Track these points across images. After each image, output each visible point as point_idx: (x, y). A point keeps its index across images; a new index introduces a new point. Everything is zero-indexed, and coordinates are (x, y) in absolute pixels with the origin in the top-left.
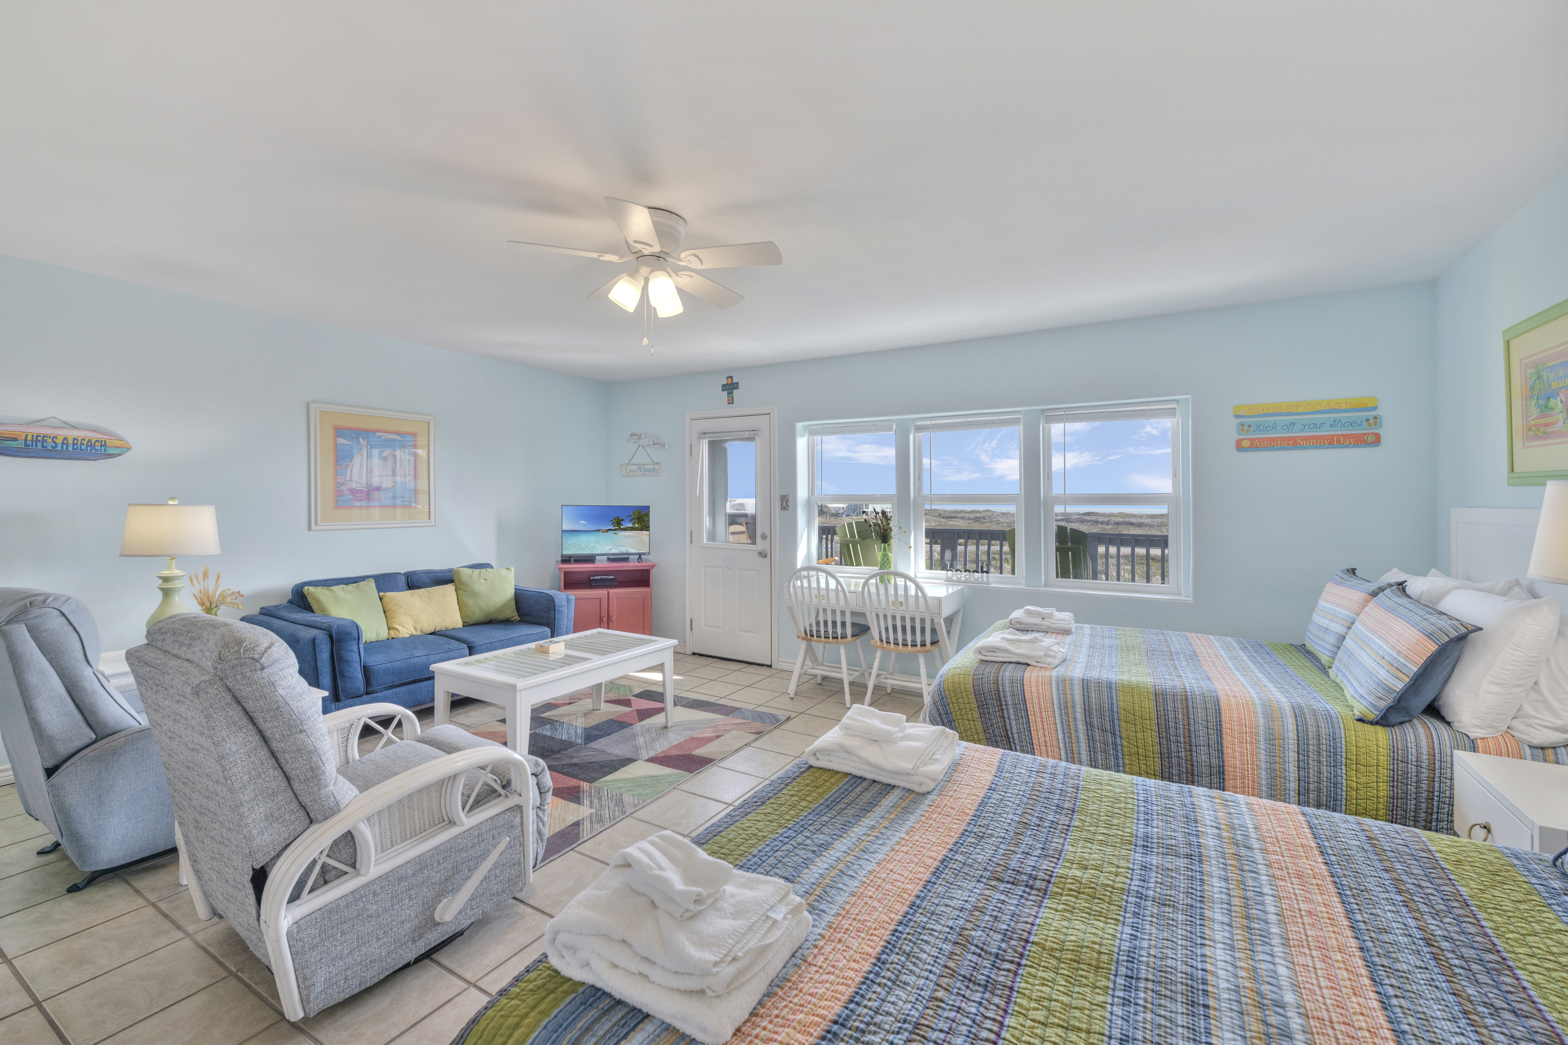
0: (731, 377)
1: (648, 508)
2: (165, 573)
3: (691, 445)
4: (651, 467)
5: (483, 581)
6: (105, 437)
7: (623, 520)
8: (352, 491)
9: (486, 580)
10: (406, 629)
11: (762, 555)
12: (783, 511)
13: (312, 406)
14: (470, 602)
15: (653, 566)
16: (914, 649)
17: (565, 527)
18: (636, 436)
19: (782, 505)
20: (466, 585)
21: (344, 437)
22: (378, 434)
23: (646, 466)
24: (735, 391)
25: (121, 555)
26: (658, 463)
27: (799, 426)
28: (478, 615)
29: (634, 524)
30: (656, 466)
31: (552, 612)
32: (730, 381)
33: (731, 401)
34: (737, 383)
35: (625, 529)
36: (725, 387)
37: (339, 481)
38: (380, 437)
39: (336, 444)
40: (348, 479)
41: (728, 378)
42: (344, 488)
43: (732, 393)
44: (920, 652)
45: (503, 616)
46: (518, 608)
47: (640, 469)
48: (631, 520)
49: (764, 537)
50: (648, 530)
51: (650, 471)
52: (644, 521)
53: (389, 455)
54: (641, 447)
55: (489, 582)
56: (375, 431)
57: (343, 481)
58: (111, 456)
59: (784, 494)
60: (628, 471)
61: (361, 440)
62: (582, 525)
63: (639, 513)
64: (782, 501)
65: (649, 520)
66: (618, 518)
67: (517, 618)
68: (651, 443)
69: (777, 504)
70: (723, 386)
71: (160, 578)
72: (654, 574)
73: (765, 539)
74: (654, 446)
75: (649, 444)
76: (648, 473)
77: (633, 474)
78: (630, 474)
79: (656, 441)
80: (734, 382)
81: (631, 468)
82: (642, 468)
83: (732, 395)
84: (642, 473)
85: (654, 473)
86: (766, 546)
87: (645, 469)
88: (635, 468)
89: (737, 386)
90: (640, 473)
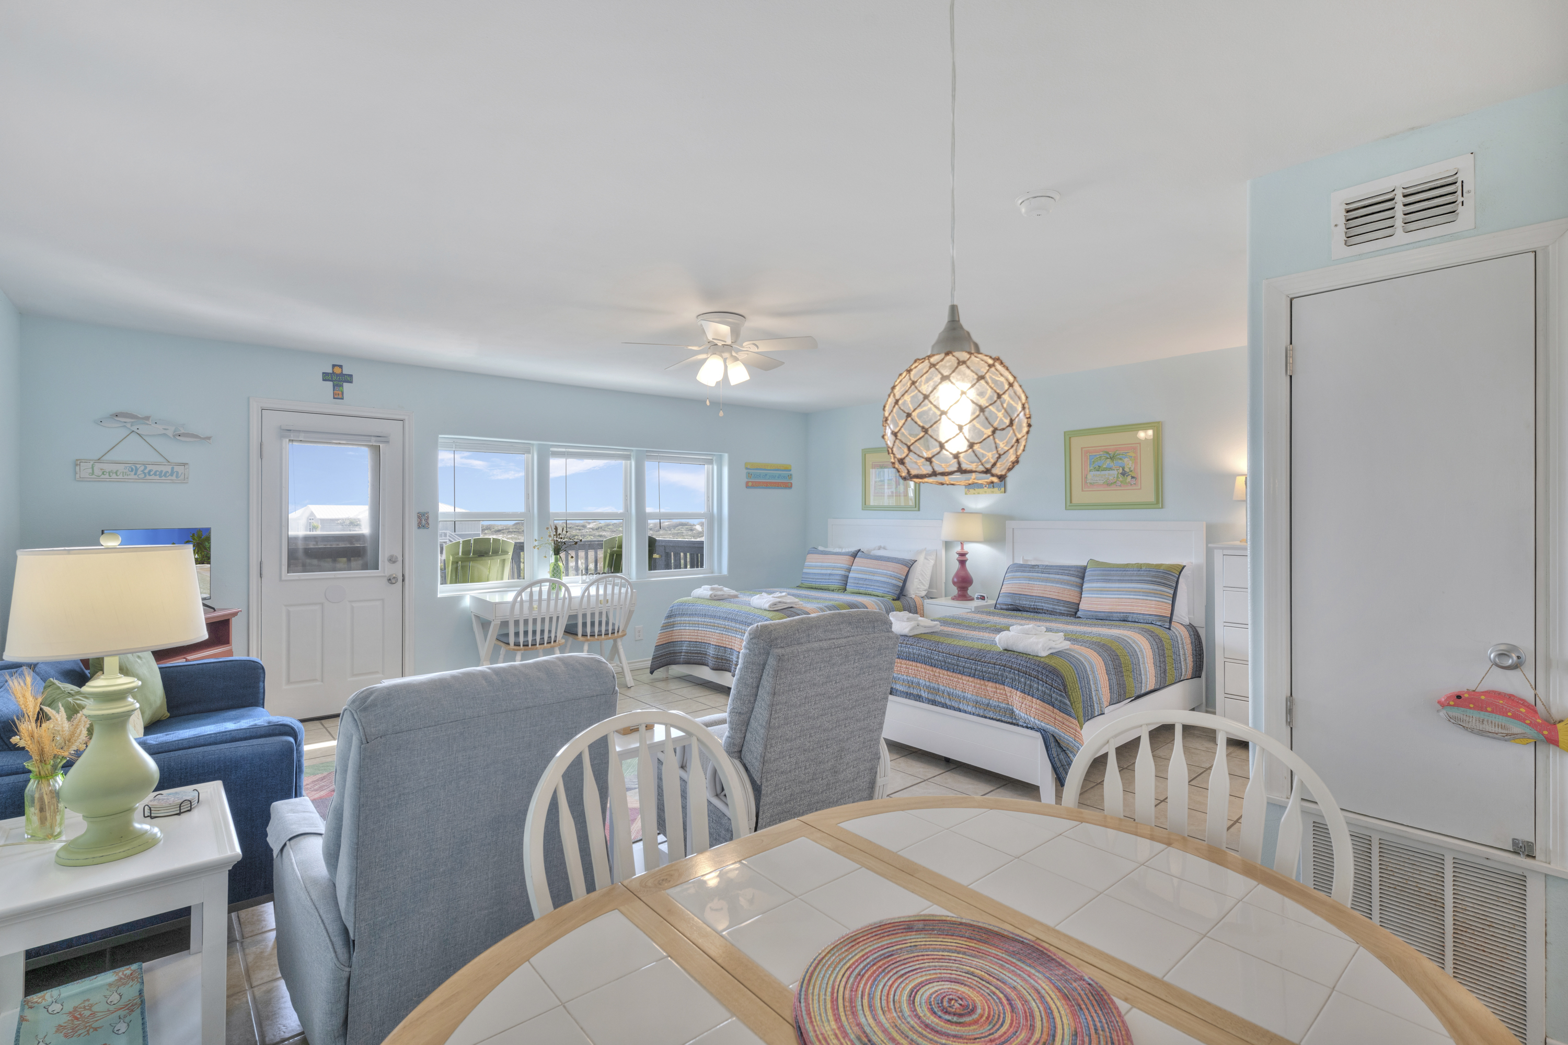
0: (341, 367)
3: (261, 444)
4: (169, 469)
11: (391, 580)
12: (422, 531)
18: (126, 418)
19: (419, 523)
23: (149, 467)
24: (345, 385)
26: (184, 464)
27: (440, 437)
30: (180, 469)
32: (338, 370)
33: (338, 395)
34: (351, 376)
36: (326, 377)
41: (334, 366)
43: (342, 386)
47: (131, 470)
49: (392, 560)
50: (211, 564)
51: (160, 474)
54: (135, 437)
59: (422, 510)
60: (97, 472)
64: (419, 517)
65: (212, 550)
68: (170, 433)
69: (412, 523)
70: (324, 374)
73: (394, 562)
74: (178, 438)
75: (165, 435)
76: (157, 477)
77: (114, 476)
78: (103, 476)
79: (182, 431)
80: (344, 373)
81: (107, 467)
82: (142, 468)
83: (341, 388)
84: (142, 476)
85: (174, 477)
86: (396, 570)
87: (150, 471)
88: (121, 468)
89: (349, 379)
90: (136, 477)
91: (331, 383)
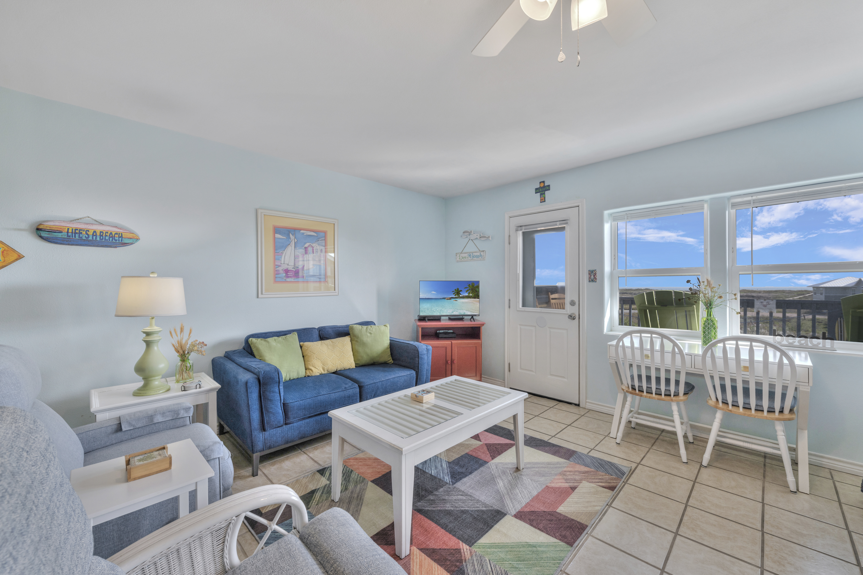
0: (544, 182)
1: (478, 282)
2: (148, 329)
3: (509, 236)
4: (478, 254)
5: (369, 334)
6: (121, 231)
7: (461, 291)
8: (287, 271)
9: (371, 333)
10: (317, 370)
11: (572, 317)
12: (591, 283)
13: (260, 211)
14: (360, 349)
15: (483, 325)
16: (771, 415)
17: (422, 296)
18: (467, 233)
19: (590, 278)
20: (358, 337)
21: (280, 233)
22: (302, 231)
23: (474, 254)
24: (546, 192)
25: (116, 316)
26: (483, 251)
27: (606, 213)
28: (365, 359)
29: (469, 293)
30: (482, 253)
31: (417, 359)
32: (542, 185)
33: (543, 200)
34: (549, 186)
35: (463, 297)
36: (537, 190)
37: (276, 263)
38: (303, 233)
39: (274, 238)
40: (283, 263)
41: (540, 183)
42: (280, 269)
43: (544, 194)
44: (778, 419)
45: (382, 360)
46: (392, 354)
47: (470, 256)
48: (467, 291)
49: (573, 303)
50: (479, 298)
51: (477, 257)
52: (476, 291)
53: (309, 246)
54: (470, 241)
55: (373, 335)
56: (300, 230)
57: (279, 264)
58: (125, 244)
59: (592, 269)
60: (461, 258)
61: (291, 235)
62: (433, 294)
63: (473, 286)
65: (479, 291)
66: (458, 289)
67: (391, 361)
68: (478, 237)
69: (585, 277)
70: (536, 189)
71: (144, 332)
72: (483, 330)
73: (573, 305)
74: (481, 239)
75: (477, 238)
76: (476, 258)
77: (465, 259)
78: (462, 259)
79: (482, 235)
80: (545, 185)
81: (463, 255)
82: (472, 255)
83: (544, 195)
84: (472, 258)
85: (481, 258)
86: (573, 310)
87: (474, 256)
88: (466, 255)
89: (548, 188)
90: (470, 259)
91: (539, 194)
